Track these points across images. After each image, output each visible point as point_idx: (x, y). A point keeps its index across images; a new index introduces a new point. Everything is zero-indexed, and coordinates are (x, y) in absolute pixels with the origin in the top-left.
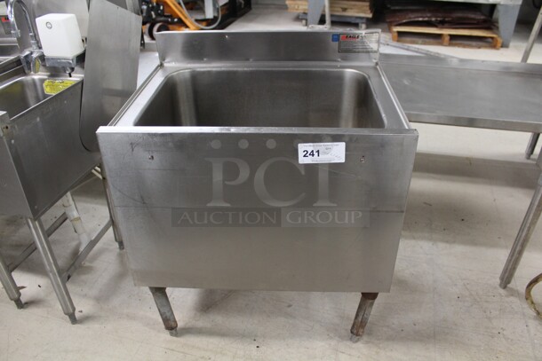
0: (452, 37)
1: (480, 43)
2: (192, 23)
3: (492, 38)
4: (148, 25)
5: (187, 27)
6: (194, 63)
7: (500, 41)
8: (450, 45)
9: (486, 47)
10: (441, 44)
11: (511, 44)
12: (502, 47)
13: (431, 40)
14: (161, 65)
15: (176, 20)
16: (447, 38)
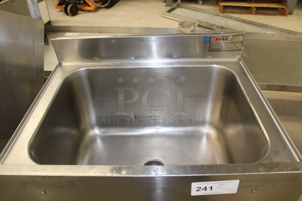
0: (257, 8)
1: (274, 12)
2: (92, 4)
3: (282, 9)
4: (64, 6)
5: (89, 6)
6: (88, 62)
7: (288, 10)
8: (257, 13)
9: (278, 15)
10: (250, 13)
11: (294, 12)
12: (289, 14)
13: (244, 11)
14: (60, 65)
15: (82, 2)
16: (255, 10)
